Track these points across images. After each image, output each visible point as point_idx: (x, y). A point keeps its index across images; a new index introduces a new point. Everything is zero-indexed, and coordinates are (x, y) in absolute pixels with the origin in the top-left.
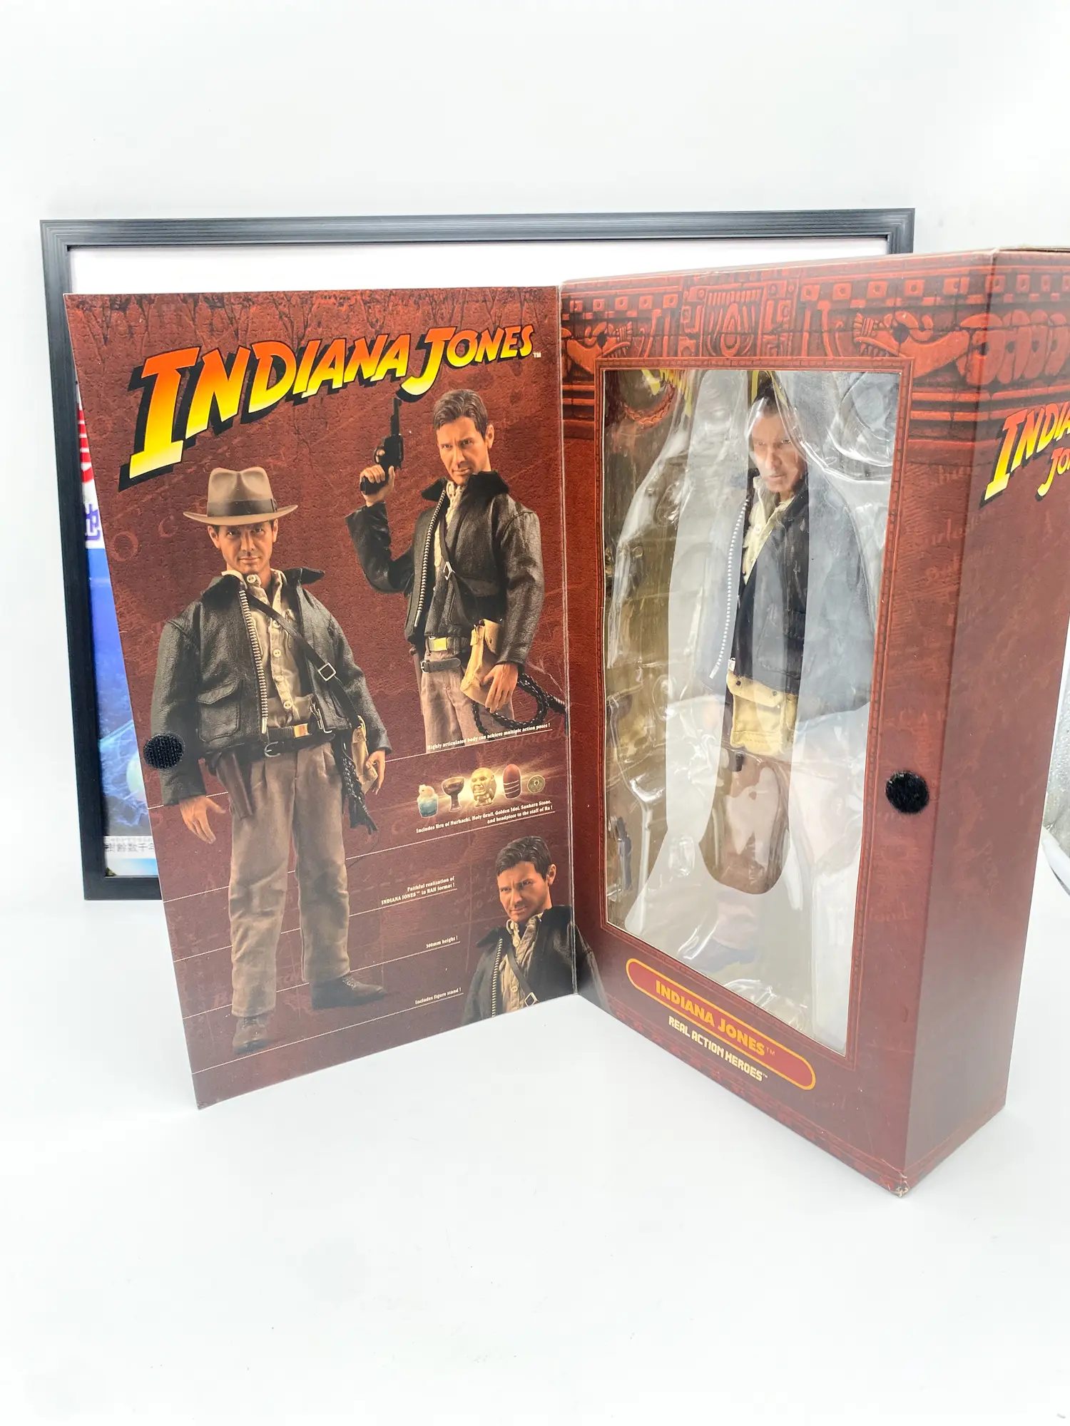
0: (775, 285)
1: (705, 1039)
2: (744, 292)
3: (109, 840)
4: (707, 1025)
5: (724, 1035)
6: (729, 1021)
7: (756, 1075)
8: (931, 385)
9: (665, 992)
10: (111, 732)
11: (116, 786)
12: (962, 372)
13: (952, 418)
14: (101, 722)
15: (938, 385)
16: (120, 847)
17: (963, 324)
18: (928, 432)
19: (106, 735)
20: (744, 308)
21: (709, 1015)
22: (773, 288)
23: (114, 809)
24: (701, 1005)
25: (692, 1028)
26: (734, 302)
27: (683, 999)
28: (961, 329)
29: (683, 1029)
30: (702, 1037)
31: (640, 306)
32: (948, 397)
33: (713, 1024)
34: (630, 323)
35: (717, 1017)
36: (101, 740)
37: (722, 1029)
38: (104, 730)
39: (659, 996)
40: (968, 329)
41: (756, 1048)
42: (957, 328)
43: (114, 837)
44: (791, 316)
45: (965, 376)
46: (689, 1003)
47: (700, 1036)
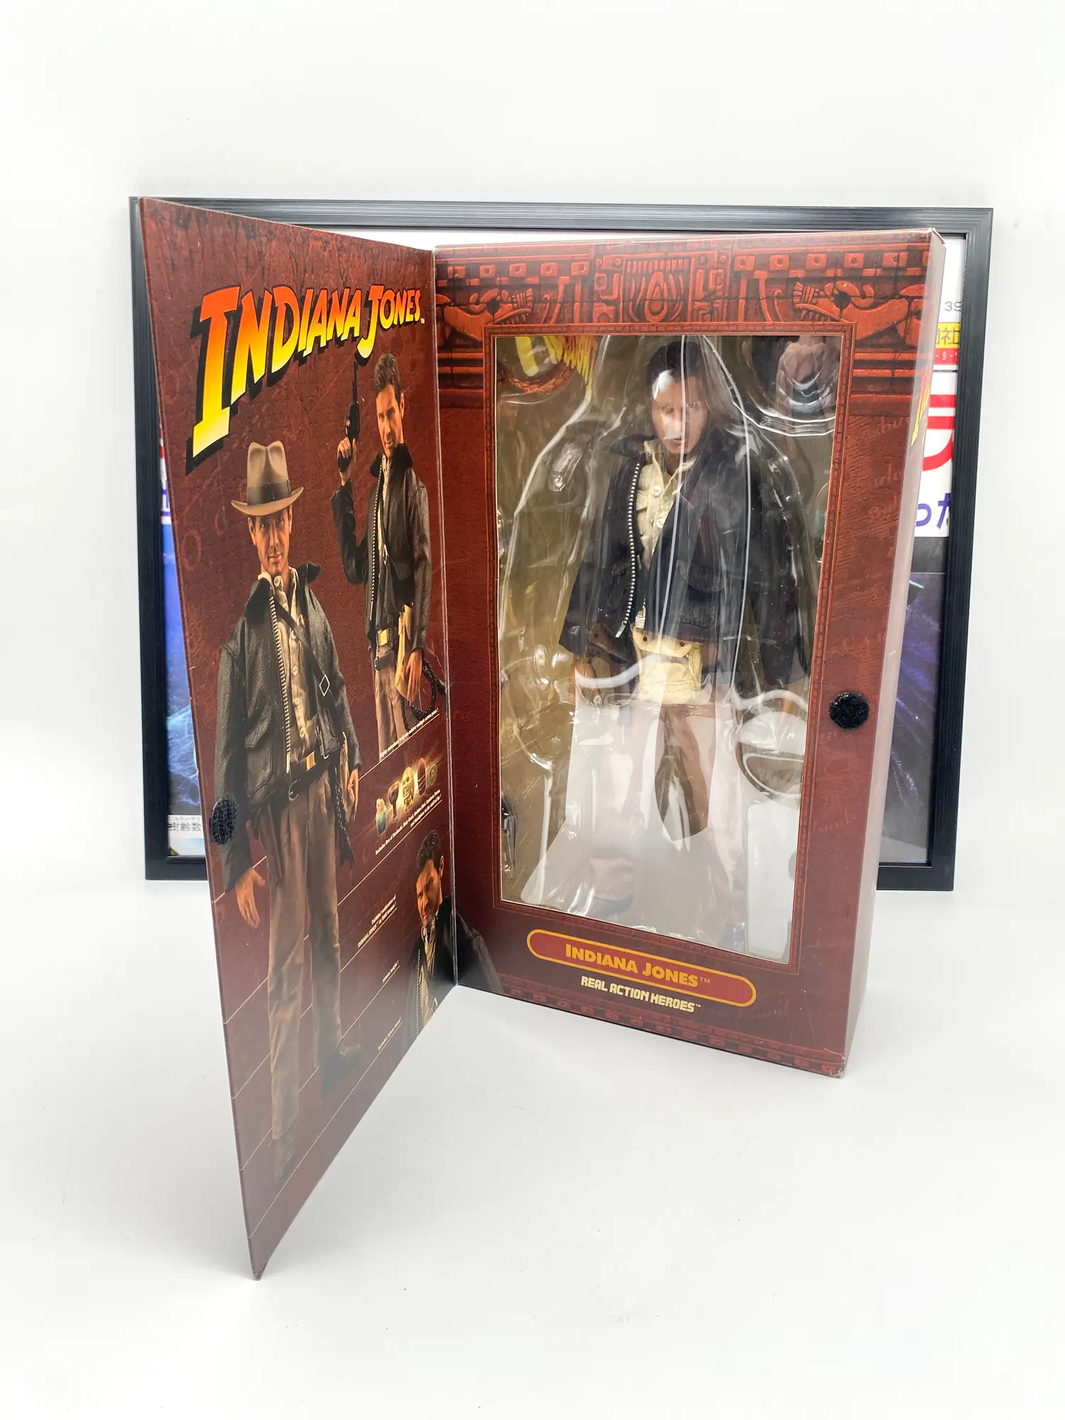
0: (704, 255)
1: (626, 988)
2: (669, 262)
3: (173, 819)
4: (631, 974)
5: (651, 978)
6: (654, 963)
7: (687, 1008)
8: (872, 346)
9: (577, 953)
10: (180, 709)
11: (181, 765)
12: (902, 335)
13: (893, 375)
14: (170, 699)
15: (880, 346)
16: (183, 826)
17: (903, 292)
18: (870, 388)
19: (174, 712)
20: (671, 276)
21: (632, 963)
22: (702, 258)
23: (179, 788)
24: (621, 955)
25: (608, 981)
26: (659, 270)
27: (599, 955)
28: (901, 297)
29: (600, 985)
30: (622, 987)
31: (542, 272)
32: (889, 356)
33: (636, 971)
34: (530, 290)
35: (641, 963)
36: (169, 718)
37: (646, 973)
38: (173, 707)
39: (571, 960)
40: (907, 297)
41: (688, 981)
42: (897, 296)
43: (179, 816)
44: (725, 283)
45: (904, 338)
46: (607, 957)
47: (620, 987)
